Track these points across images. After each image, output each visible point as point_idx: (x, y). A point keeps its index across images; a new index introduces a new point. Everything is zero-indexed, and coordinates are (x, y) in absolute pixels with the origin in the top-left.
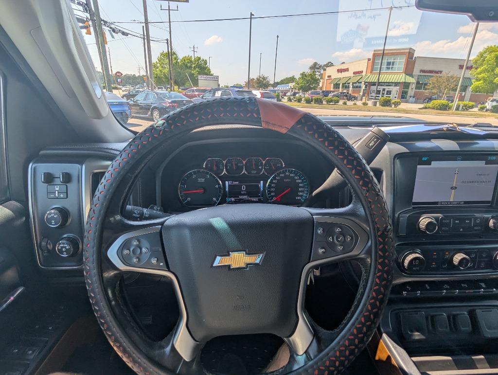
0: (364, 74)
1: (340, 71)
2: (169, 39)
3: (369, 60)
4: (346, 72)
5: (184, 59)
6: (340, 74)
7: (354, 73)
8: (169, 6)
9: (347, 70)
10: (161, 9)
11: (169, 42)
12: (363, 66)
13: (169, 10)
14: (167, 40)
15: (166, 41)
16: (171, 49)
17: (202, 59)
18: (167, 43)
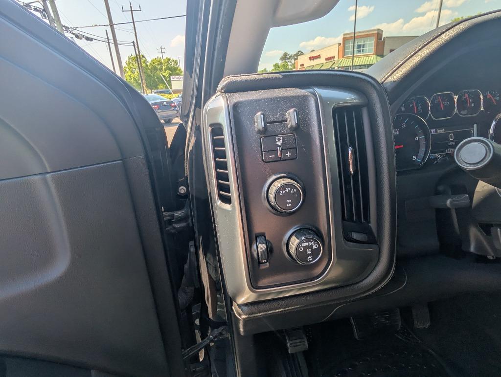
0: (336, 59)
1: (312, 58)
2: (135, 41)
3: (340, 44)
4: (319, 59)
5: (153, 62)
6: (312, 61)
7: (327, 59)
8: (131, 7)
9: (319, 57)
10: (123, 11)
11: (135, 45)
12: (334, 52)
13: (132, 11)
14: (133, 42)
15: (132, 44)
16: (139, 52)
17: (171, 59)
18: (134, 46)
